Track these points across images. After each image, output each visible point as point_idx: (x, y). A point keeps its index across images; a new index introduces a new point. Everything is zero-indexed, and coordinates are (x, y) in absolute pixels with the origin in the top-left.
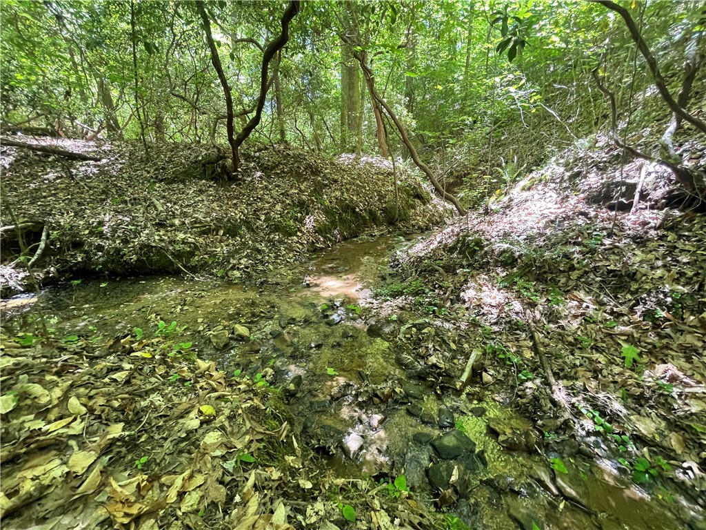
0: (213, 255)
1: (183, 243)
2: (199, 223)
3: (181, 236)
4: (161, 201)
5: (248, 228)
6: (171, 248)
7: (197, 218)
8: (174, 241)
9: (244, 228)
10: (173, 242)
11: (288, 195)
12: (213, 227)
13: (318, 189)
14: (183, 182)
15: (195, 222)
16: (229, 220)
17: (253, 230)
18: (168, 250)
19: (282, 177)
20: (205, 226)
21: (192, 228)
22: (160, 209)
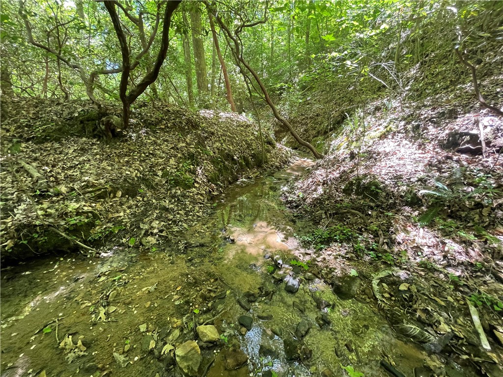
0: (117, 222)
1: (78, 214)
2: (92, 187)
3: (73, 206)
4: (34, 164)
5: (147, 186)
6: (63, 223)
7: (88, 181)
8: (66, 214)
9: (143, 187)
10: (64, 215)
11: (178, 149)
12: (110, 189)
13: (201, 142)
14: (58, 140)
15: (87, 186)
16: (125, 180)
17: (153, 188)
18: (59, 226)
19: (167, 132)
20: (100, 190)
21: (84, 194)
22: (36, 175)
